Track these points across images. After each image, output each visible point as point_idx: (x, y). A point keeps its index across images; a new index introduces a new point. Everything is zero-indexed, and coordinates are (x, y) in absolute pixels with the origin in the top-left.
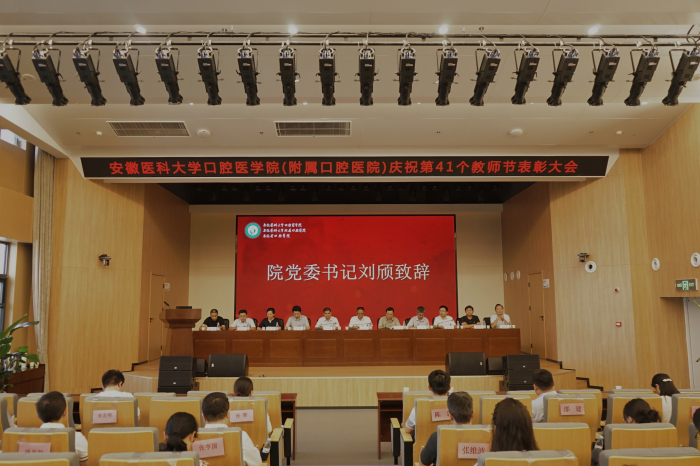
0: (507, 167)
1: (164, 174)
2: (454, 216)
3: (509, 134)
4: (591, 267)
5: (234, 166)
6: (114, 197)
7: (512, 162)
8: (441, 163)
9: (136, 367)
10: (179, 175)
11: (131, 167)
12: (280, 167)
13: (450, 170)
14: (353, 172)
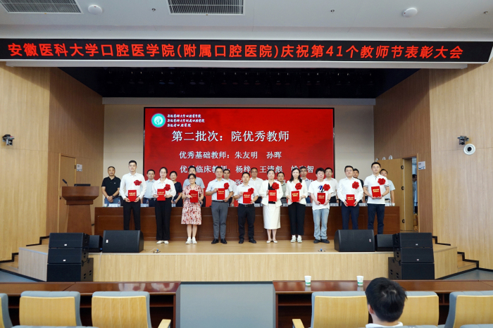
0: (395, 52)
1: (62, 57)
2: (333, 109)
3: (403, 14)
4: (469, 149)
5: (130, 48)
6: (17, 81)
7: (400, 48)
8: (331, 47)
9: (44, 241)
10: (77, 57)
11: (30, 49)
12: (175, 49)
13: (340, 55)
14: (246, 55)
